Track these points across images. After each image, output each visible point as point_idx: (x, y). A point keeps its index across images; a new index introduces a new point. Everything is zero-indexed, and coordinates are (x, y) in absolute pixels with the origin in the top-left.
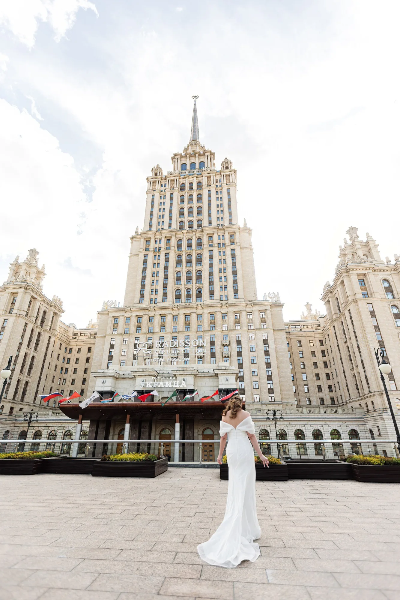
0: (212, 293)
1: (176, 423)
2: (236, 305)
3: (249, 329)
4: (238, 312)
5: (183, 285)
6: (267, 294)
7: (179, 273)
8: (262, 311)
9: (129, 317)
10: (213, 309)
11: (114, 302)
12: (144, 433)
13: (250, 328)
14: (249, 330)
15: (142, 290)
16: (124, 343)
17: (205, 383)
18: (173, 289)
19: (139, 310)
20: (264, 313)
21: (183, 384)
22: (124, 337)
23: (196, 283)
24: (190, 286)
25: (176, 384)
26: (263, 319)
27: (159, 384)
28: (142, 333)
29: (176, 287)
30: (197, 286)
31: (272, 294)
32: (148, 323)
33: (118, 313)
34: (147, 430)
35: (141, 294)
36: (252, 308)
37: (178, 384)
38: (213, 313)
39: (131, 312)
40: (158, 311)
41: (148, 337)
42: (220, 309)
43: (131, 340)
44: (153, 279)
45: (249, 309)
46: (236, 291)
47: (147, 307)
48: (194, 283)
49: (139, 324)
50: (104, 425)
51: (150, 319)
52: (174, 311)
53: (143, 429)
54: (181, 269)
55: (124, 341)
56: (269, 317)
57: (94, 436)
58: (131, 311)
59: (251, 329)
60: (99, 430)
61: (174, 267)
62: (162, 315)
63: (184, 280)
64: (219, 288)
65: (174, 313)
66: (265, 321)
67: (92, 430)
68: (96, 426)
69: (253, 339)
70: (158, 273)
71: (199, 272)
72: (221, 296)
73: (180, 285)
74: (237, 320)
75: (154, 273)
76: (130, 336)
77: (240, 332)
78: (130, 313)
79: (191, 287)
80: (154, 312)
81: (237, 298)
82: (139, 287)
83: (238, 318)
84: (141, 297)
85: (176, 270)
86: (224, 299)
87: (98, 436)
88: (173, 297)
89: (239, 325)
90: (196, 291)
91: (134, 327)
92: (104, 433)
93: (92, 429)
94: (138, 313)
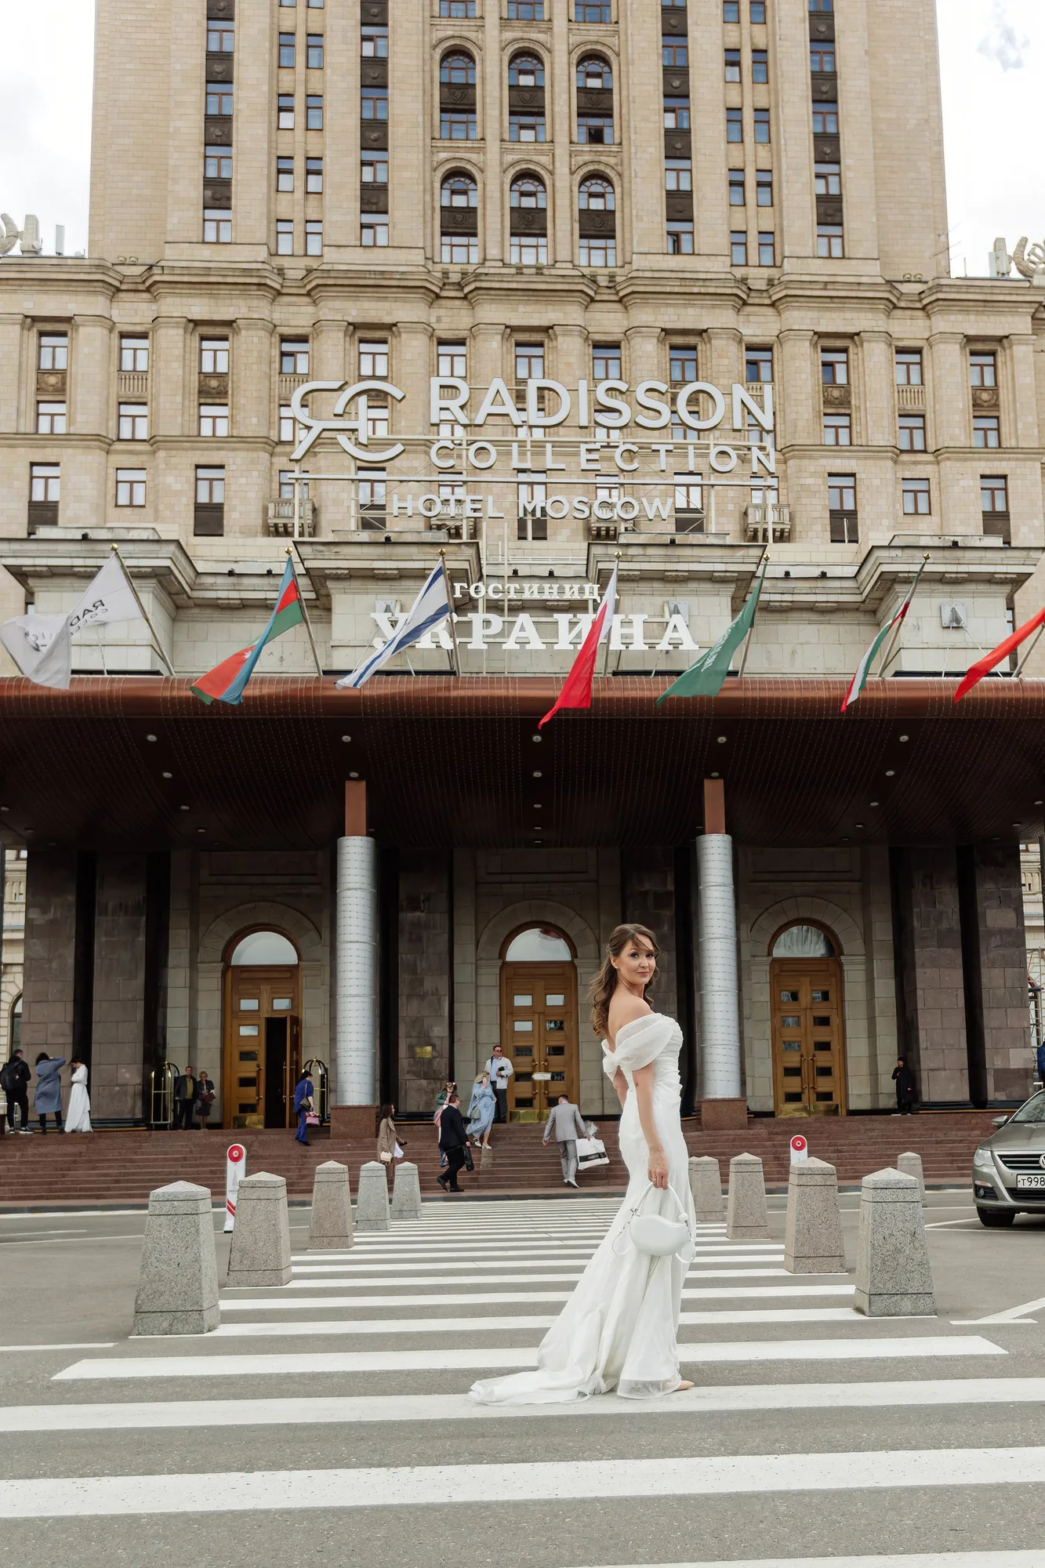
0: (679, 206)
1: (702, 832)
2: (831, 297)
3: (902, 451)
4: (839, 343)
5: (493, 146)
6: (1011, 249)
7: (458, 62)
8: (979, 347)
9: (139, 329)
10: (691, 311)
11: (20, 227)
12: (420, 939)
13: (906, 446)
14: (905, 457)
15: (213, 151)
16: (123, 499)
17: (793, 653)
18: (428, 168)
19: (204, 283)
20: (989, 360)
21: (675, 635)
22: (116, 460)
23: (575, 138)
24: (535, 158)
25: (626, 631)
26: (985, 396)
27: (504, 633)
28: (243, 439)
29: (443, 155)
30: (580, 160)
31: (1038, 251)
32: (276, 378)
33: (66, 298)
34: (441, 919)
35: (208, 182)
36: (927, 322)
37: (637, 631)
38: (691, 340)
39: (155, 299)
40: (338, 304)
41: (277, 467)
42: (731, 313)
43: (170, 480)
44: (286, 81)
45: (910, 329)
46: (830, 211)
47: (259, 266)
48: (562, 139)
49: (214, 383)
50: (136, 894)
51: (283, 354)
52: (442, 312)
53: (408, 917)
54: (472, 35)
55: (124, 489)
56: (1020, 380)
57: (71, 961)
58: (149, 286)
59: (912, 451)
60: (102, 923)
61: (427, 14)
62: (359, 334)
63: (496, 113)
64: (722, 178)
65: (439, 320)
66: (996, 406)
67: (52, 922)
68: (71, 898)
69: (923, 508)
70: (315, 39)
71: (593, 59)
72: (739, 237)
73: (469, 144)
74: (836, 393)
75: (285, 39)
76: (161, 454)
77: (853, 462)
78: (144, 306)
79: (545, 160)
80: (311, 309)
81: (837, 252)
82: (192, 127)
83: (841, 378)
84: (210, 203)
85: (441, 34)
86: (753, 259)
87: (97, 961)
88: (428, 219)
89: (844, 421)
90: (575, 189)
91: (179, 399)
92: (142, 939)
93: (50, 916)
94: (200, 308)
